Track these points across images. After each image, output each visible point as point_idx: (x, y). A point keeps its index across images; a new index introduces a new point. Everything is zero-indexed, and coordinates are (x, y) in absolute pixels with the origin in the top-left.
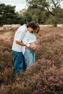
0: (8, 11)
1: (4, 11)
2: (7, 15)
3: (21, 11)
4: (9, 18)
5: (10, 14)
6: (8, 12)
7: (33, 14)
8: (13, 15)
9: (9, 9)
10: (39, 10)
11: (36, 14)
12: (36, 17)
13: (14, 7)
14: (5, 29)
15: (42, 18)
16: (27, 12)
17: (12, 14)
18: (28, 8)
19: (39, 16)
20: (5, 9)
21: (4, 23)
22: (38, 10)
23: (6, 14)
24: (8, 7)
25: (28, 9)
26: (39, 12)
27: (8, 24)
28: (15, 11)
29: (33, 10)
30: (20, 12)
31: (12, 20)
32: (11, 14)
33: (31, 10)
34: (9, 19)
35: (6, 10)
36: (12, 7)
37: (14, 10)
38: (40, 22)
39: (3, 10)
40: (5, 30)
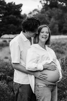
0: (10, 12)
1: (4, 11)
2: (8, 19)
3: (30, 13)
4: (11, 23)
5: (13, 18)
6: (10, 14)
7: (50, 17)
8: (19, 19)
9: (12, 10)
10: (61, 11)
11: (55, 18)
12: (54, 21)
13: (20, 6)
14: (5, 41)
15: (64, 24)
16: (40, 14)
17: (17, 17)
18: (42, 7)
19: (60, 20)
20: (6, 9)
21: (3, 32)
22: (59, 10)
23: (7, 16)
24: (10, 6)
25: (42, 9)
26: (60, 13)
27: (11, 34)
28: (21, 12)
29: (50, 10)
30: (30, 15)
31: (16, 27)
32: (15, 17)
33: (48, 12)
34: (12, 25)
35: (7, 11)
36: (17, 6)
37: (20, 10)
38: (62, 30)
39: (2, 11)
40: (4, 43)
